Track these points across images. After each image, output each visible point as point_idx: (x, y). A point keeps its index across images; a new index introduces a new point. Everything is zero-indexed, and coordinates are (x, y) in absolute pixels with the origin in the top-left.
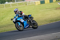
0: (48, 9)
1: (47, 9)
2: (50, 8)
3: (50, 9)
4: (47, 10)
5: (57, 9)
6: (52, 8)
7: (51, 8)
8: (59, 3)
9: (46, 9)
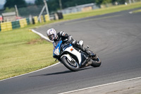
0: (9, 43)
1: (7, 43)
2: (12, 42)
3: (12, 44)
4: (5, 45)
5: (29, 43)
6: (18, 42)
7: (15, 42)
8: (35, 29)
9: (4, 43)
